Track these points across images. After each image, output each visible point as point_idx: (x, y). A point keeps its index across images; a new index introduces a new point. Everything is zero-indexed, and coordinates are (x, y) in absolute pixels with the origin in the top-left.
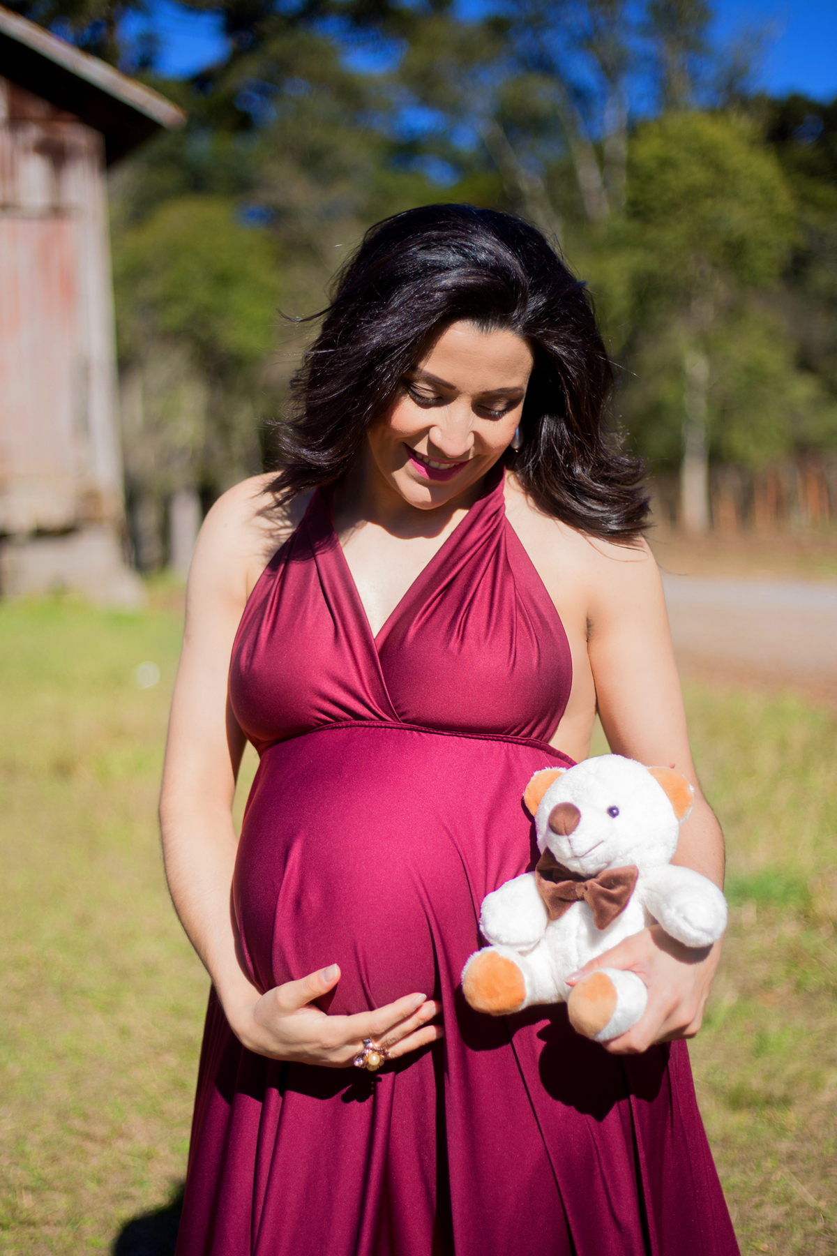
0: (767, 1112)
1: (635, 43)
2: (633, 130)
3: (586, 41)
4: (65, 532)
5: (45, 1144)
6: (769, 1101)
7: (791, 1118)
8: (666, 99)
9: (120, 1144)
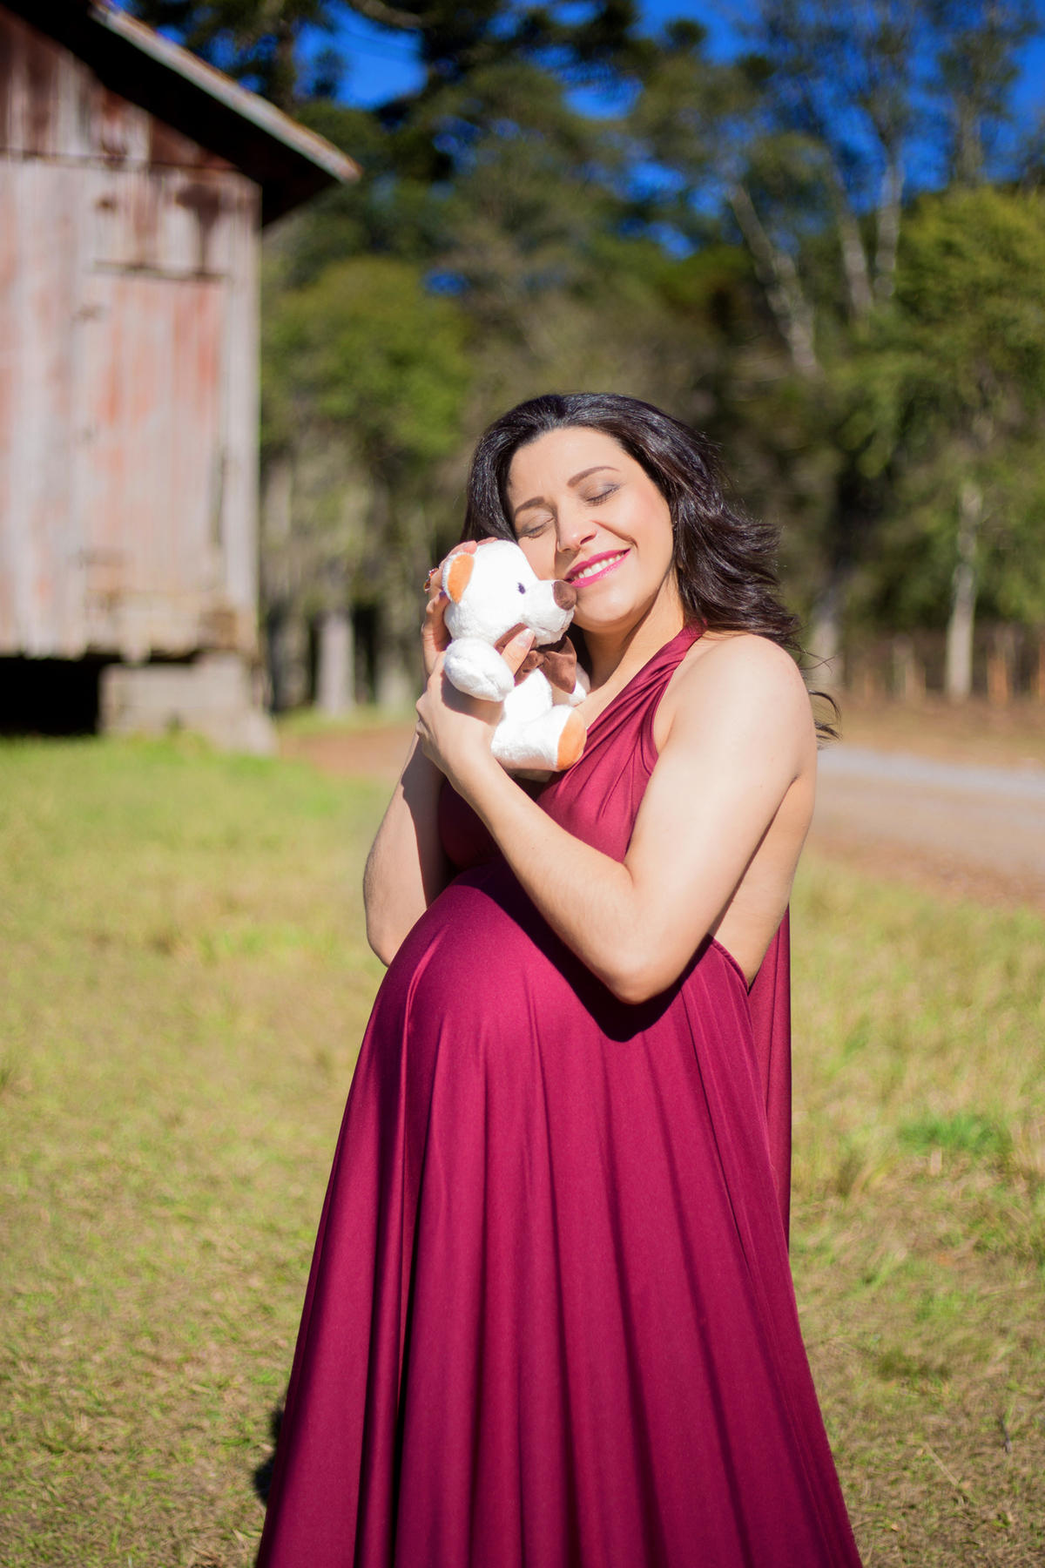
0: (919, 1383)
1: (916, 100)
2: (911, 207)
3: (862, 96)
4: (187, 659)
5: (108, 1364)
6: (924, 1371)
7: (947, 1391)
8: (954, 171)
9: (190, 1370)
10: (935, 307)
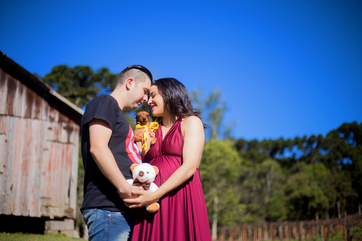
8: (211, 136)
10: (208, 161)
